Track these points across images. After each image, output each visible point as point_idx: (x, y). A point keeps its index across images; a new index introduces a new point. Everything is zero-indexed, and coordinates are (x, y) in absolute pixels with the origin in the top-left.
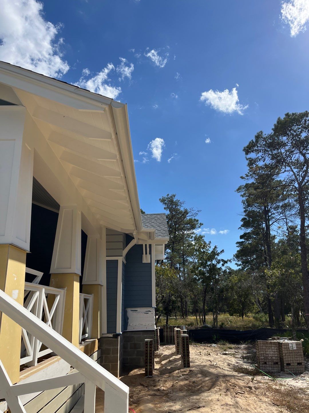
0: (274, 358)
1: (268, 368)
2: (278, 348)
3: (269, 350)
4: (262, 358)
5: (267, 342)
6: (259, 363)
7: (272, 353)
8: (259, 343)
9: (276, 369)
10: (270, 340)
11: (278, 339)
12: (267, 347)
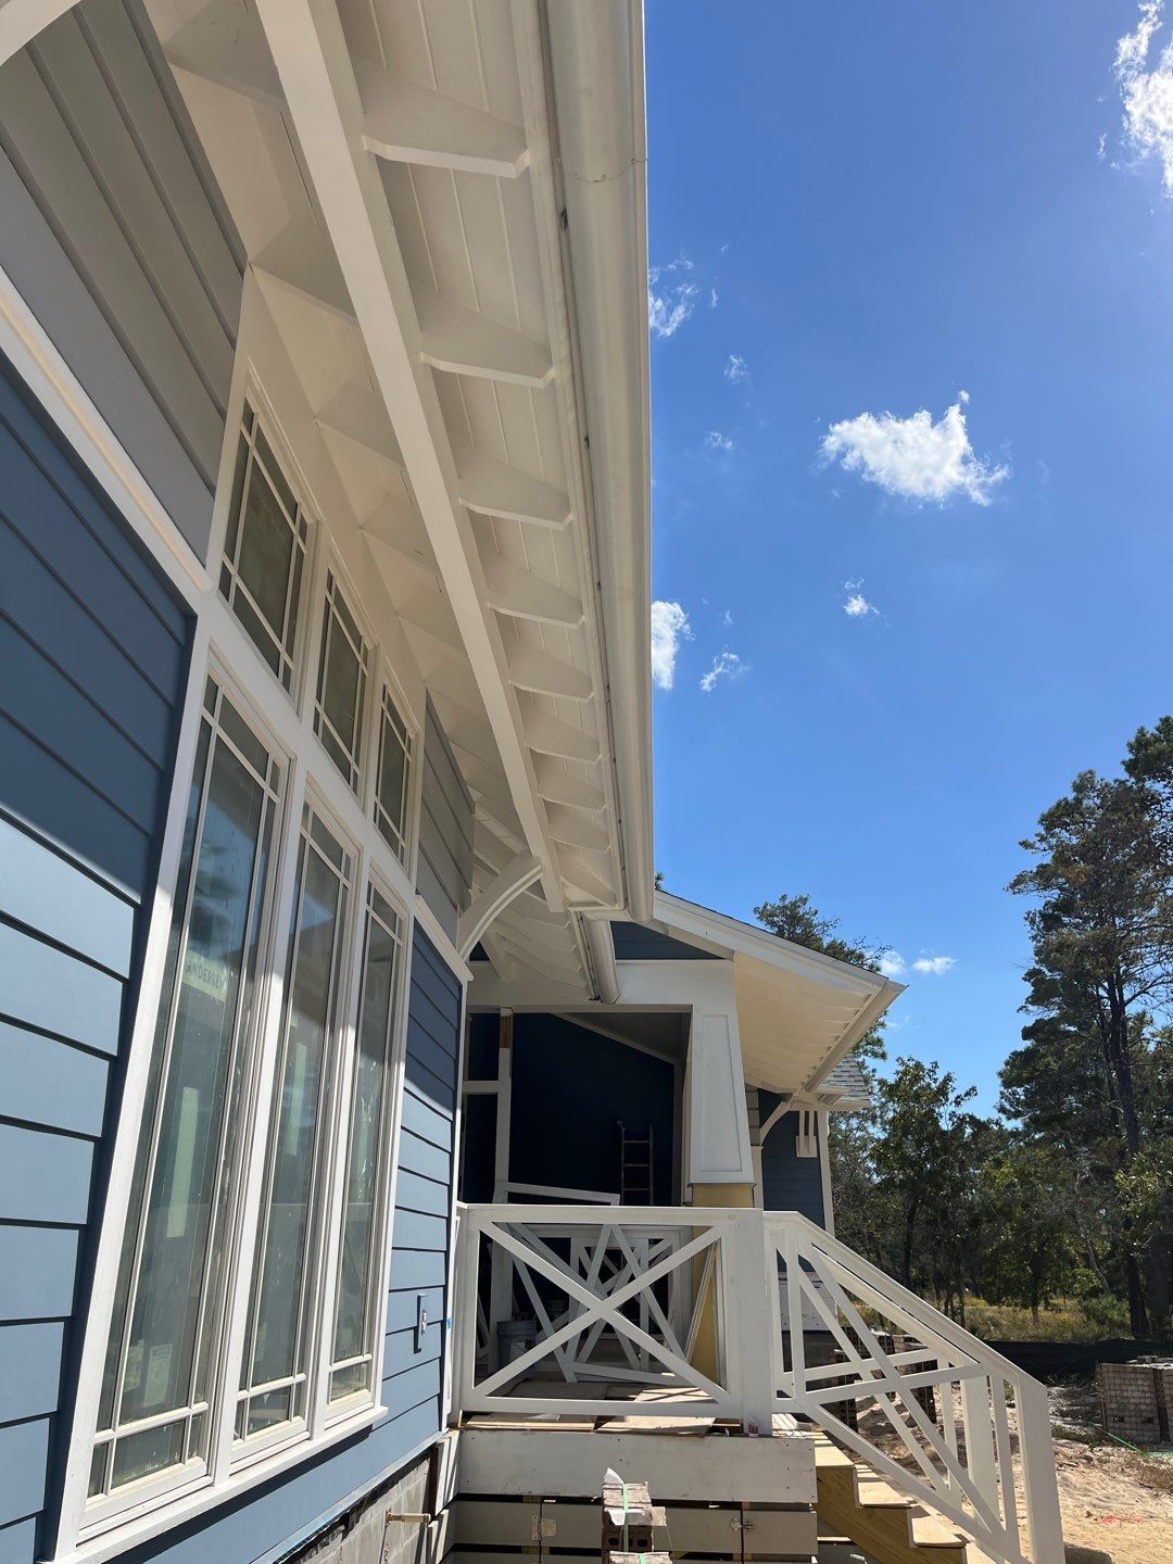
0: (1143, 1407)
1: (1128, 1432)
2: (1152, 1384)
3: (1130, 1388)
4: (1114, 1406)
5: (1124, 1368)
6: (1106, 1418)
7: (1137, 1394)
8: (1104, 1369)
9: (1148, 1436)
10: (1133, 1364)
11: (1154, 1361)
12: (1125, 1379)
